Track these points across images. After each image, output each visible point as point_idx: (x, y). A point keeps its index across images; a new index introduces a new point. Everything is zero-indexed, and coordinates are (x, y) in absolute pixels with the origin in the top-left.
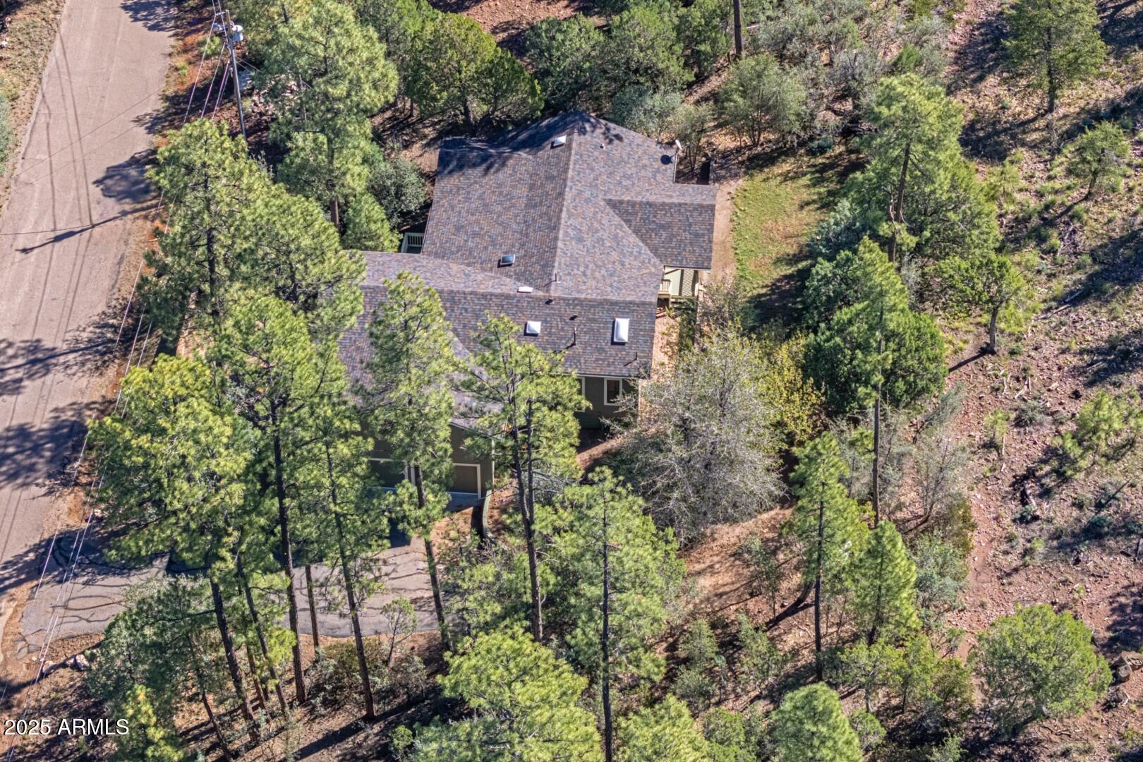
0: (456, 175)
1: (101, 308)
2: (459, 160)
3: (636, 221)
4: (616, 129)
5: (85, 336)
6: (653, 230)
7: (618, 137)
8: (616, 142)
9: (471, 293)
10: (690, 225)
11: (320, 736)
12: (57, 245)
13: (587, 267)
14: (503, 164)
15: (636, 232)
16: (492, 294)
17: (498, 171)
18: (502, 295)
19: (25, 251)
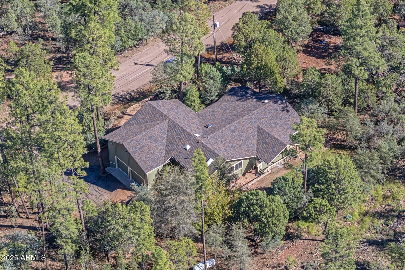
0: (230, 96)
1: (135, 89)
2: (235, 92)
3: (261, 137)
4: (290, 108)
5: (122, 93)
6: (263, 142)
7: (288, 111)
8: (285, 112)
9: (182, 127)
10: (274, 147)
11: (32, 226)
12: (145, 66)
13: (225, 140)
14: (245, 100)
15: (258, 140)
16: (186, 131)
17: (242, 101)
18: (188, 133)
19: (136, 64)
